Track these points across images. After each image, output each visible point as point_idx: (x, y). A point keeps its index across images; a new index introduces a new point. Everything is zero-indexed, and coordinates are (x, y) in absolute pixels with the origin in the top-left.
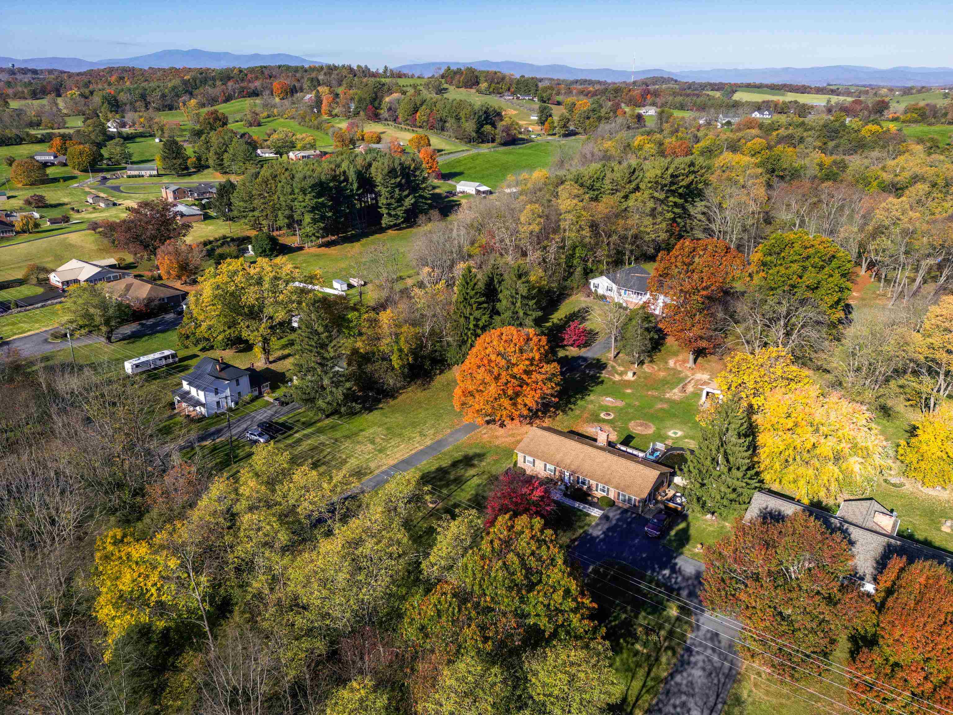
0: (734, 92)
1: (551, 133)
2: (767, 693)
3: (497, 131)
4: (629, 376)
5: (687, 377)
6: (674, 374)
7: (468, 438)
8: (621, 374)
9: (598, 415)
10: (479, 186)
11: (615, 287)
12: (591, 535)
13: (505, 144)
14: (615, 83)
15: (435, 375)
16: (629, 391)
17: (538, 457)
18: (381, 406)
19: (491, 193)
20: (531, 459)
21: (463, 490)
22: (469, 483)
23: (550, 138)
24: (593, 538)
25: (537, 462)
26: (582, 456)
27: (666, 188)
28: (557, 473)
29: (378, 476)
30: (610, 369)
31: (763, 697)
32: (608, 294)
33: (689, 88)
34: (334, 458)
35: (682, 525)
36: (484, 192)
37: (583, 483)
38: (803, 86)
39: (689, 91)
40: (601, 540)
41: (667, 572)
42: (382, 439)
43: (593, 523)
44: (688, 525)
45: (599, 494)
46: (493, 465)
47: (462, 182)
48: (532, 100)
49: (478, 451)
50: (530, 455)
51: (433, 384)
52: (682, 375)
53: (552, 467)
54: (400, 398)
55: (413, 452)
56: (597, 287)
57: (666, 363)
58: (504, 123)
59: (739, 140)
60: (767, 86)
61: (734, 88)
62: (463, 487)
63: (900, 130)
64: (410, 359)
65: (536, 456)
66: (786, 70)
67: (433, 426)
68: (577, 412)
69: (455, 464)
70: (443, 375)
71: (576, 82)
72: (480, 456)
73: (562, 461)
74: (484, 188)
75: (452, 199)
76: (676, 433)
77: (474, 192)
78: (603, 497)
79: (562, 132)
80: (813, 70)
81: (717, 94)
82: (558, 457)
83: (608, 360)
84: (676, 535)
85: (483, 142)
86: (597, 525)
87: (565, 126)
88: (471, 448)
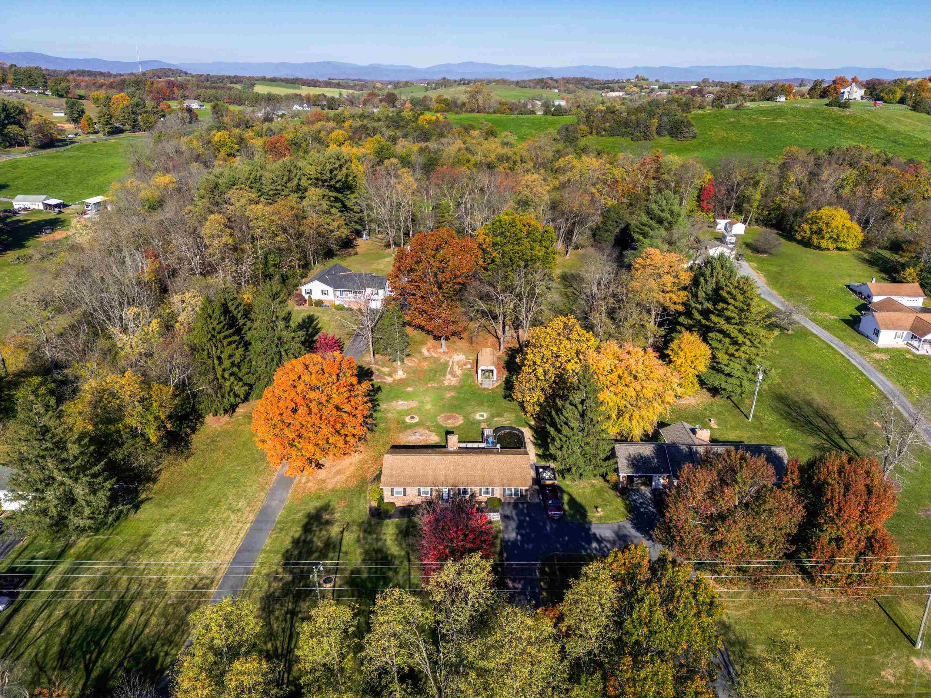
0: (254, 85)
1: (91, 130)
2: (737, 608)
3: (28, 132)
4: (400, 374)
5: (447, 362)
6: (435, 362)
7: (294, 493)
8: (390, 375)
9: (404, 422)
10: (45, 200)
11: (331, 290)
12: (509, 541)
13: (44, 146)
14: (121, 75)
15: (187, 435)
16: (410, 389)
17: (409, 485)
18: (143, 496)
19: (64, 206)
20: (401, 489)
21: (346, 553)
22: (344, 542)
23: (91, 137)
24: (515, 542)
25: (408, 489)
26: (452, 467)
27: (326, 184)
28: (434, 494)
29: (225, 579)
30: (377, 373)
31: (737, 613)
32: (324, 298)
33: (208, 81)
34: (141, 585)
35: (566, 498)
36: (56, 206)
37: (465, 493)
38: (313, 80)
39: (208, 84)
40: (522, 542)
41: (594, 545)
42: (189, 535)
43: (501, 528)
44: (570, 495)
45: (483, 498)
46: (350, 512)
47: (19, 197)
48: (44, 93)
49: (318, 504)
50: (399, 485)
51: (192, 447)
52: (442, 360)
53: (428, 489)
54: (163, 477)
55: (242, 535)
56: (309, 292)
57: (421, 353)
58: (32, 122)
59: (320, 132)
60: (281, 80)
61: (252, 82)
62: (343, 549)
63: (445, 118)
64: (168, 426)
65: (405, 484)
66: (283, 64)
67: (239, 496)
68: (382, 425)
69: (307, 528)
70: (197, 432)
71: (73, 72)
72: (326, 508)
73: (436, 479)
74: (53, 201)
75: (15, 218)
76: (482, 416)
77: (41, 207)
78: (489, 499)
79: (107, 130)
80: (309, 65)
81: (238, 87)
82: (430, 477)
83: (369, 364)
84: (570, 508)
85: (11, 146)
86: (506, 527)
87: (108, 123)
88: (307, 504)
